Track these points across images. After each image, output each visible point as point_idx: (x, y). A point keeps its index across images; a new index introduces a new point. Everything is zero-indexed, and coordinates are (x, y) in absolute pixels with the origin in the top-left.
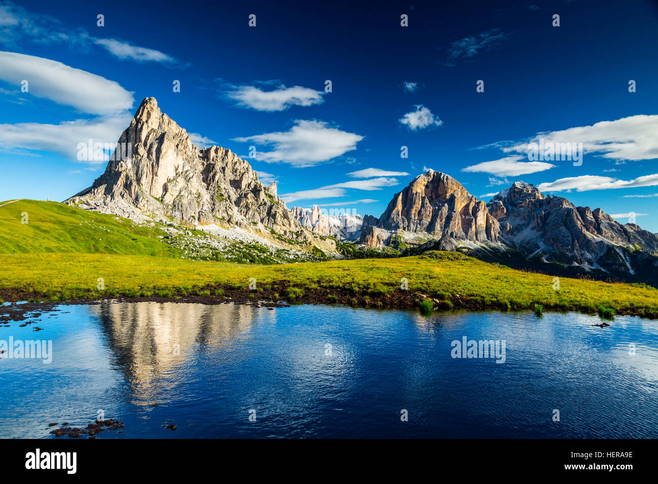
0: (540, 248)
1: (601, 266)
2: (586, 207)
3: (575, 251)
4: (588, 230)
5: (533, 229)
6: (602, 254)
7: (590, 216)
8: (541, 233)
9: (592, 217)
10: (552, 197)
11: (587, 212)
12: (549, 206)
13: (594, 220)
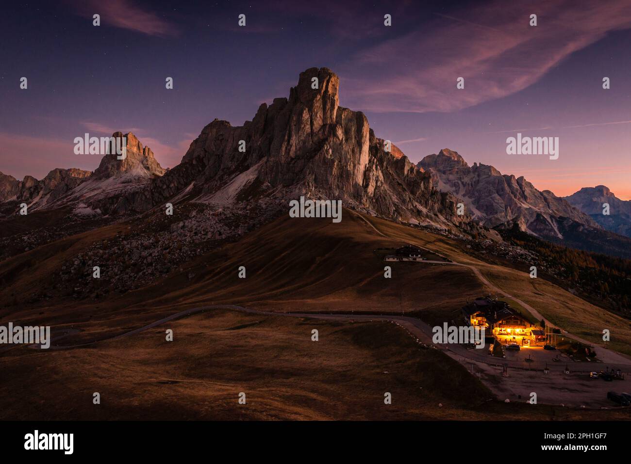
0: (474, 214)
1: (533, 232)
2: (512, 176)
3: (508, 217)
4: (515, 196)
5: (464, 195)
6: (532, 220)
7: (515, 185)
8: (473, 199)
9: (517, 184)
10: (478, 165)
11: (512, 179)
12: (477, 173)
13: (518, 188)
